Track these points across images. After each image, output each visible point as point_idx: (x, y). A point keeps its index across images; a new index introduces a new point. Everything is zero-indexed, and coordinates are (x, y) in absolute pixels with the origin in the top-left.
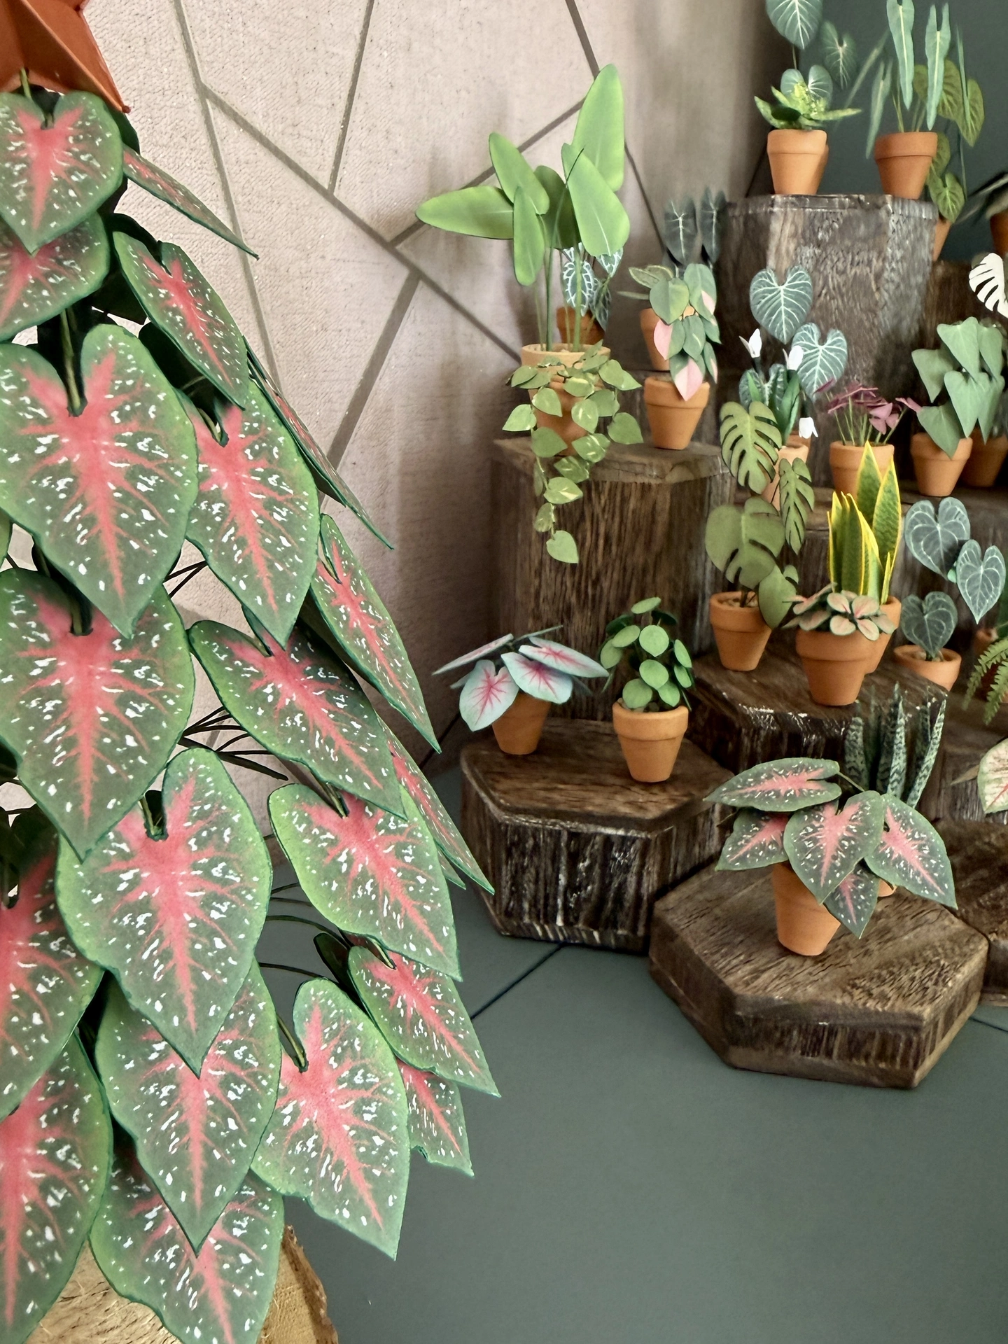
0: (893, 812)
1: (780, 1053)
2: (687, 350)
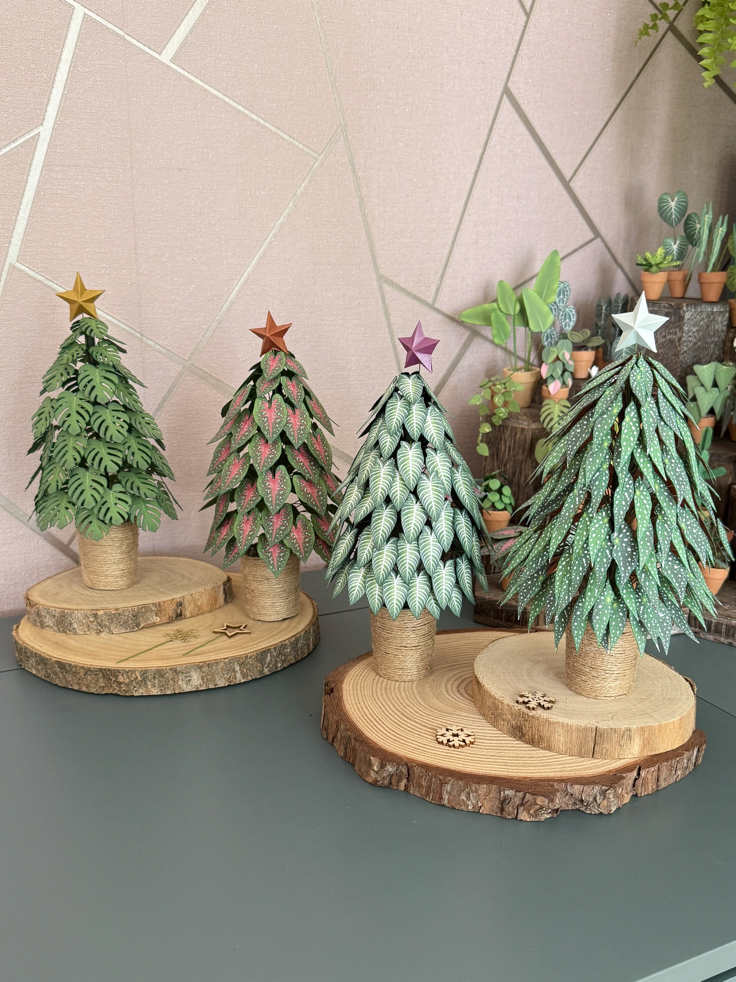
2: (554, 375)
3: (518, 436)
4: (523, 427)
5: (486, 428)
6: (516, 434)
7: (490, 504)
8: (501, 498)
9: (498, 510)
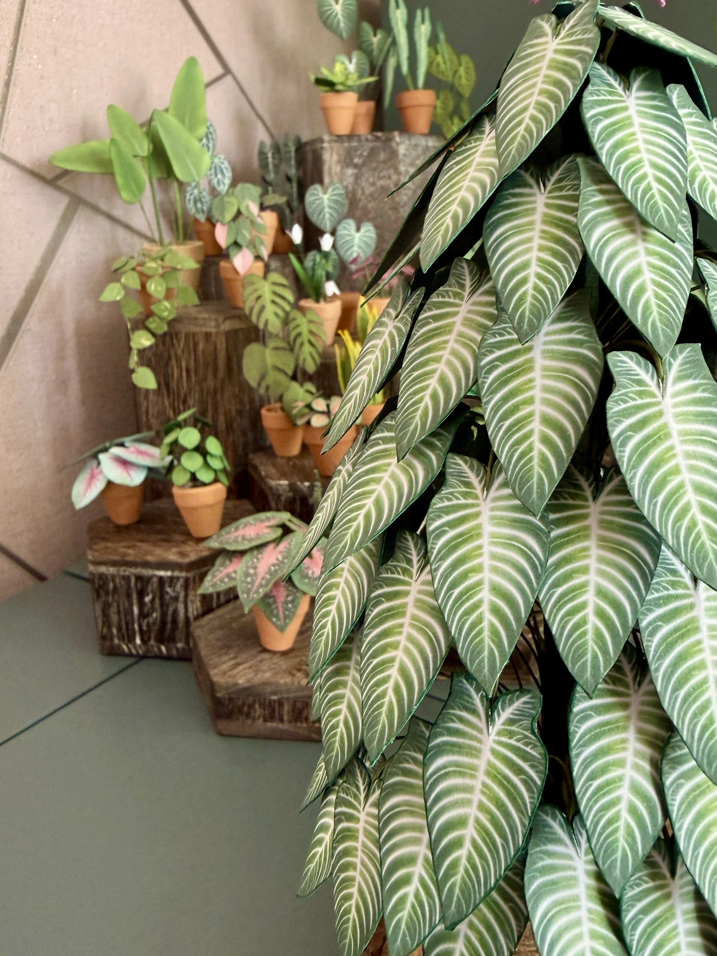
1: (250, 721)
2: (240, 241)
3: (201, 346)
4: (208, 330)
5: (143, 340)
6: (196, 345)
7: (187, 476)
8: (206, 463)
9: (204, 484)
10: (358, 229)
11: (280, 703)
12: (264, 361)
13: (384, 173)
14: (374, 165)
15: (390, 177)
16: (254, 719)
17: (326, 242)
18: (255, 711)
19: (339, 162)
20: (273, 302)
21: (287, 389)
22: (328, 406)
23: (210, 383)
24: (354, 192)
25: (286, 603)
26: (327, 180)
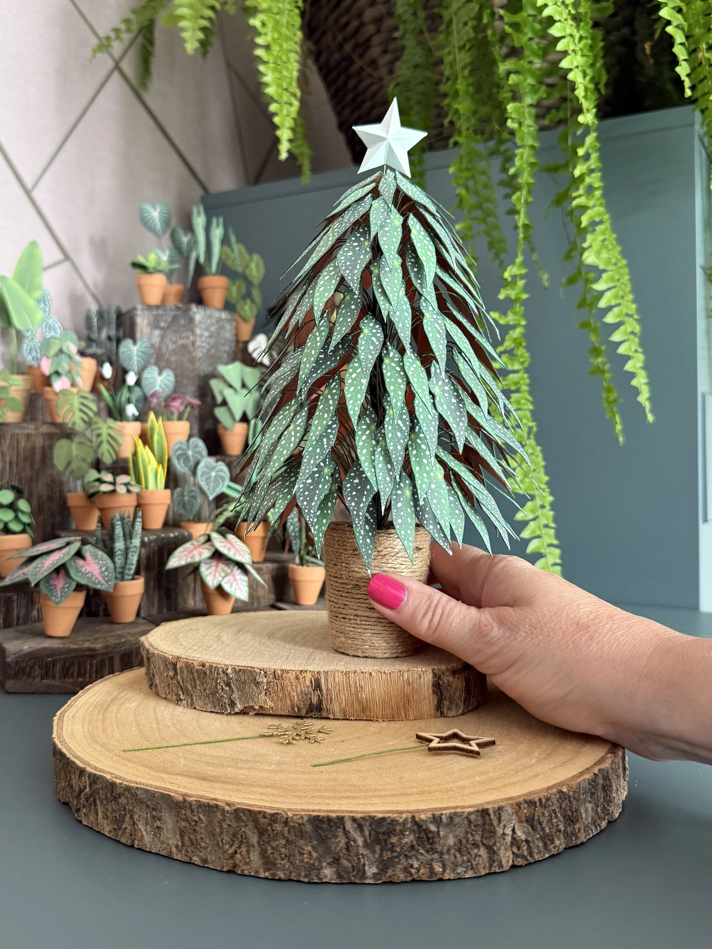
0: (91, 553)
1: (30, 680)
2: (60, 370)
7: (2, 526)
8: (16, 516)
9: (14, 533)
10: (160, 374)
11: (54, 663)
12: (70, 452)
13: (184, 334)
14: (176, 328)
15: (188, 338)
16: (34, 678)
17: (131, 379)
18: (35, 671)
19: (149, 325)
20: (81, 410)
21: (86, 472)
22: (114, 479)
23: (28, 473)
24: (160, 348)
25: (64, 588)
26: (138, 335)
